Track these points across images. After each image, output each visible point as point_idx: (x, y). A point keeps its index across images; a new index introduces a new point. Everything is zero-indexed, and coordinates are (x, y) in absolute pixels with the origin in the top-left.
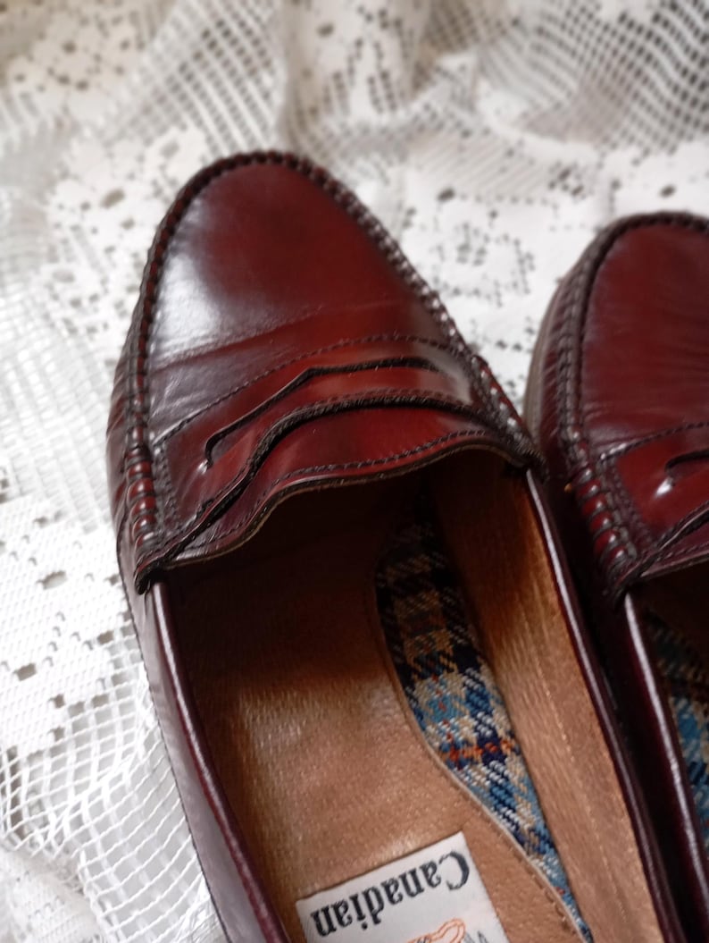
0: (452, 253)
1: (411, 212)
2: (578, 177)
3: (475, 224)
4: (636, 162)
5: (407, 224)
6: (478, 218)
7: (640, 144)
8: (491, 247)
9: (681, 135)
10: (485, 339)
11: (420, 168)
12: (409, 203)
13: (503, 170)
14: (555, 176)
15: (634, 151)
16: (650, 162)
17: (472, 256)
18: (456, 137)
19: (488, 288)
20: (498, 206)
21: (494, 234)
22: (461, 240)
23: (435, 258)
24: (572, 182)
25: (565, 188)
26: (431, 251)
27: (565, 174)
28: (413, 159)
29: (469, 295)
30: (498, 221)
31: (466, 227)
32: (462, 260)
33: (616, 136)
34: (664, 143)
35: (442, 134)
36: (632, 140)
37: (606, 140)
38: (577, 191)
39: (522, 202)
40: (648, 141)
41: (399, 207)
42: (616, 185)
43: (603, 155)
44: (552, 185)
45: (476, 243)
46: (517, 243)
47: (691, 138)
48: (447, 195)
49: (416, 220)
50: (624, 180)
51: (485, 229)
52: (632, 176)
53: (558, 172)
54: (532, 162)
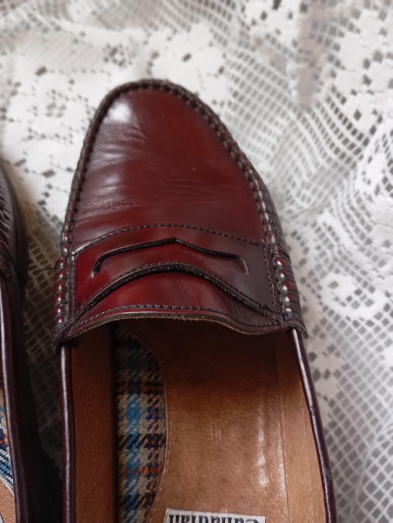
0: (43, 110)
1: (18, 84)
2: (122, 54)
3: (58, 90)
4: (169, 39)
5: (14, 93)
6: (61, 85)
7: (171, 26)
8: (69, 105)
9: (192, 19)
10: (59, 167)
11: (23, 55)
12: (15, 80)
13: (73, 52)
14: (106, 55)
15: (168, 31)
16: (176, 38)
17: (55, 112)
18: (39, 33)
19: (64, 132)
20: (74, 76)
21: (71, 95)
22: (50, 101)
23: (31, 116)
24: (118, 57)
25: (115, 61)
26: (28, 110)
27: (114, 51)
28: (18, 49)
29: (52, 138)
30: (74, 87)
31: (54, 92)
32: (49, 115)
33: (157, 22)
34: (184, 25)
35: (30, 32)
36: (166, 24)
37: (151, 25)
38: (121, 64)
39: (89, 73)
40: (175, 24)
41: (9, 82)
42: (155, 55)
43: (149, 35)
44: (106, 60)
45: (59, 102)
46: (86, 100)
47: (198, 21)
48: (42, 71)
49: (20, 90)
50: (162, 52)
51: (66, 93)
52: (167, 48)
53: (109, 51)
54: (91, 46)
